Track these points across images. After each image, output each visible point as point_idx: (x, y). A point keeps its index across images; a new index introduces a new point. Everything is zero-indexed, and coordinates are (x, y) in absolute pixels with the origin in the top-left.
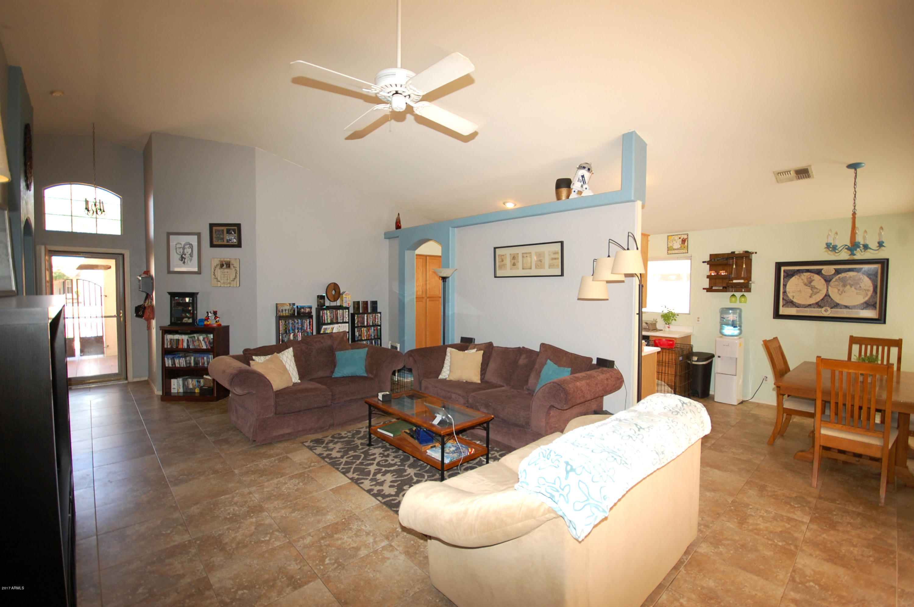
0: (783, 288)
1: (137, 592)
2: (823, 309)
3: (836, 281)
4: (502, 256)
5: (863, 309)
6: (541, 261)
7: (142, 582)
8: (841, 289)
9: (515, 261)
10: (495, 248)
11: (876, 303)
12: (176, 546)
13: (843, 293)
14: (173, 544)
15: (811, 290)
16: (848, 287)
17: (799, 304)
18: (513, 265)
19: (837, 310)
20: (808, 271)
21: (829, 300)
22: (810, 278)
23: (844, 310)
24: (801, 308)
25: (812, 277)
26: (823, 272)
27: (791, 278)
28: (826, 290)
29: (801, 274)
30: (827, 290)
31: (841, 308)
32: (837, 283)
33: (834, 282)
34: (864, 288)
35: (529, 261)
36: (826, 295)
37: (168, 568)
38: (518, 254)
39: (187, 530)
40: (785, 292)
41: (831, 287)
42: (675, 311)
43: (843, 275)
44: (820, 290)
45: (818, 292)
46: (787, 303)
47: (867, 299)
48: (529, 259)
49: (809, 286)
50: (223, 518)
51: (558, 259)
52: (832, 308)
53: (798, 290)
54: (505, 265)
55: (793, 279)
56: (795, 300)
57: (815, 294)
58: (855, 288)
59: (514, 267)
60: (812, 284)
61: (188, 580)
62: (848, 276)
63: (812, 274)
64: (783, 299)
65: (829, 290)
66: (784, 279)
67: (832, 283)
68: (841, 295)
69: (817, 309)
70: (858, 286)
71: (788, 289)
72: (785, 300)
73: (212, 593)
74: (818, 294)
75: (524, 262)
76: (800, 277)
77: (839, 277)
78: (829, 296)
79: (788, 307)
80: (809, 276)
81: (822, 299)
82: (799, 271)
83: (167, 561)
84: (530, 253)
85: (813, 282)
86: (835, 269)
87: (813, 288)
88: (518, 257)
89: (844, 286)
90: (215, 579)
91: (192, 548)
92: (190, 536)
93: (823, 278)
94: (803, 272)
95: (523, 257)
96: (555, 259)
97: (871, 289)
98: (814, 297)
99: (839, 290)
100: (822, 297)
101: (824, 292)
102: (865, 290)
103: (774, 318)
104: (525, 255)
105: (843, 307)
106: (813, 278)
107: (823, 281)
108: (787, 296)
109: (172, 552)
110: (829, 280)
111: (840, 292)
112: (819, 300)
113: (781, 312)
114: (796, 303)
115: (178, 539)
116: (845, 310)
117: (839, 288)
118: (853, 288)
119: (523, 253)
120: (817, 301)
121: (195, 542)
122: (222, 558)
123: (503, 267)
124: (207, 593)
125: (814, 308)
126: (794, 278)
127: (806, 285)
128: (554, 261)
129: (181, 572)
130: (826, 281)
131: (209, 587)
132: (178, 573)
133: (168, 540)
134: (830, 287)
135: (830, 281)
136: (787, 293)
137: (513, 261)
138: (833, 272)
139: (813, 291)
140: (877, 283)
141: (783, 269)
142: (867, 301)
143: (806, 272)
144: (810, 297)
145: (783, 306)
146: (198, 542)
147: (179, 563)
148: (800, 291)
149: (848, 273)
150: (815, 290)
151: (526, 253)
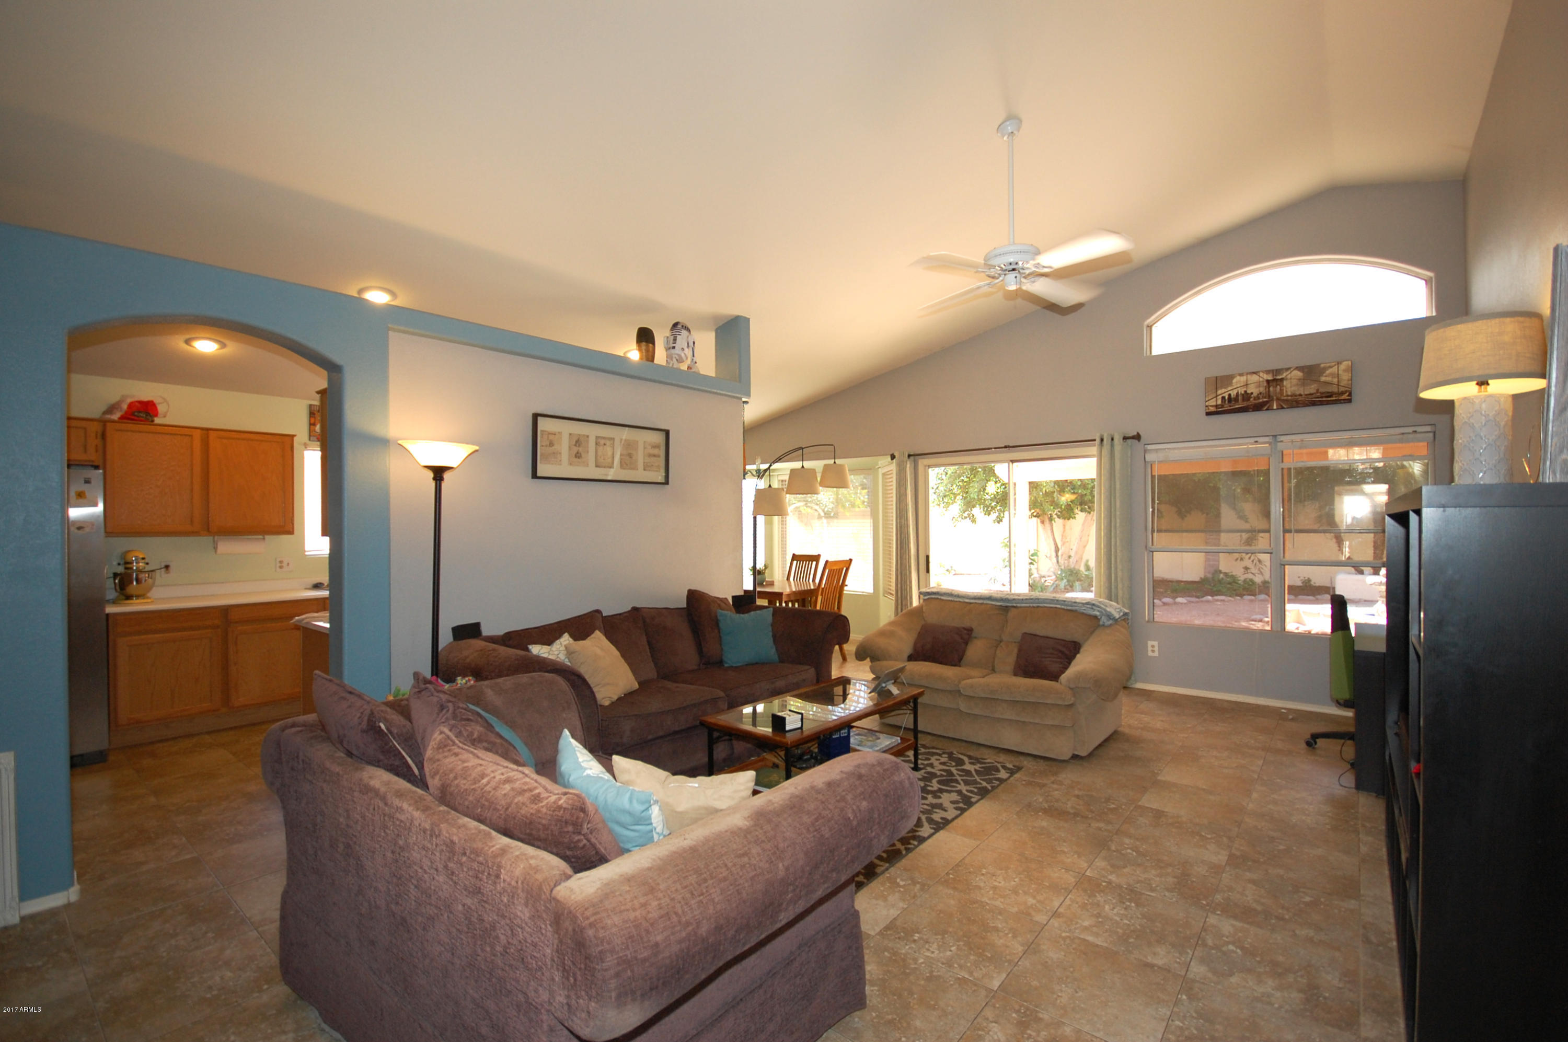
1: (1312, 899)
4: (549, 434)
6: (630, 456)
7: (1302, 906)
9: (580, 449)
10: (536, 417)
12: (1235, 917)
14: (1238, 924)
18: (576, 456)
35: (610, 453)
37: (1263, 900)
38: (588, 436)
39: (1204, 929)
48: (609, 450)
50: (1140, 909)
51: (659, 456)
54: (556, 454)
59: (577, 460)
61: (1248, 875)
73: (1234, 851)
75: (600, 453)
83: (1259, 908)
84: (613, 439)
88: (588, 441)
90: (1221, 857)
91: (1217, 901)
92: (1206, 917)
95: (597, 444)
96: (654, 456)
104: (602, 442)
109: (1246, 914)
115: (1227, 926)
119: (597, 438)
121: (1208, 904)
122: (1196, 868)
123: (554, 456)
124: (1238, 853)
128: (653, 459)
129: (1250, 886)
131: (1231, 856)
132: (1254, 888)
133: (1240, 934)
137: (575, 449)
146: (1204, 902)
147: (1247, 896)
151: (604, 438)
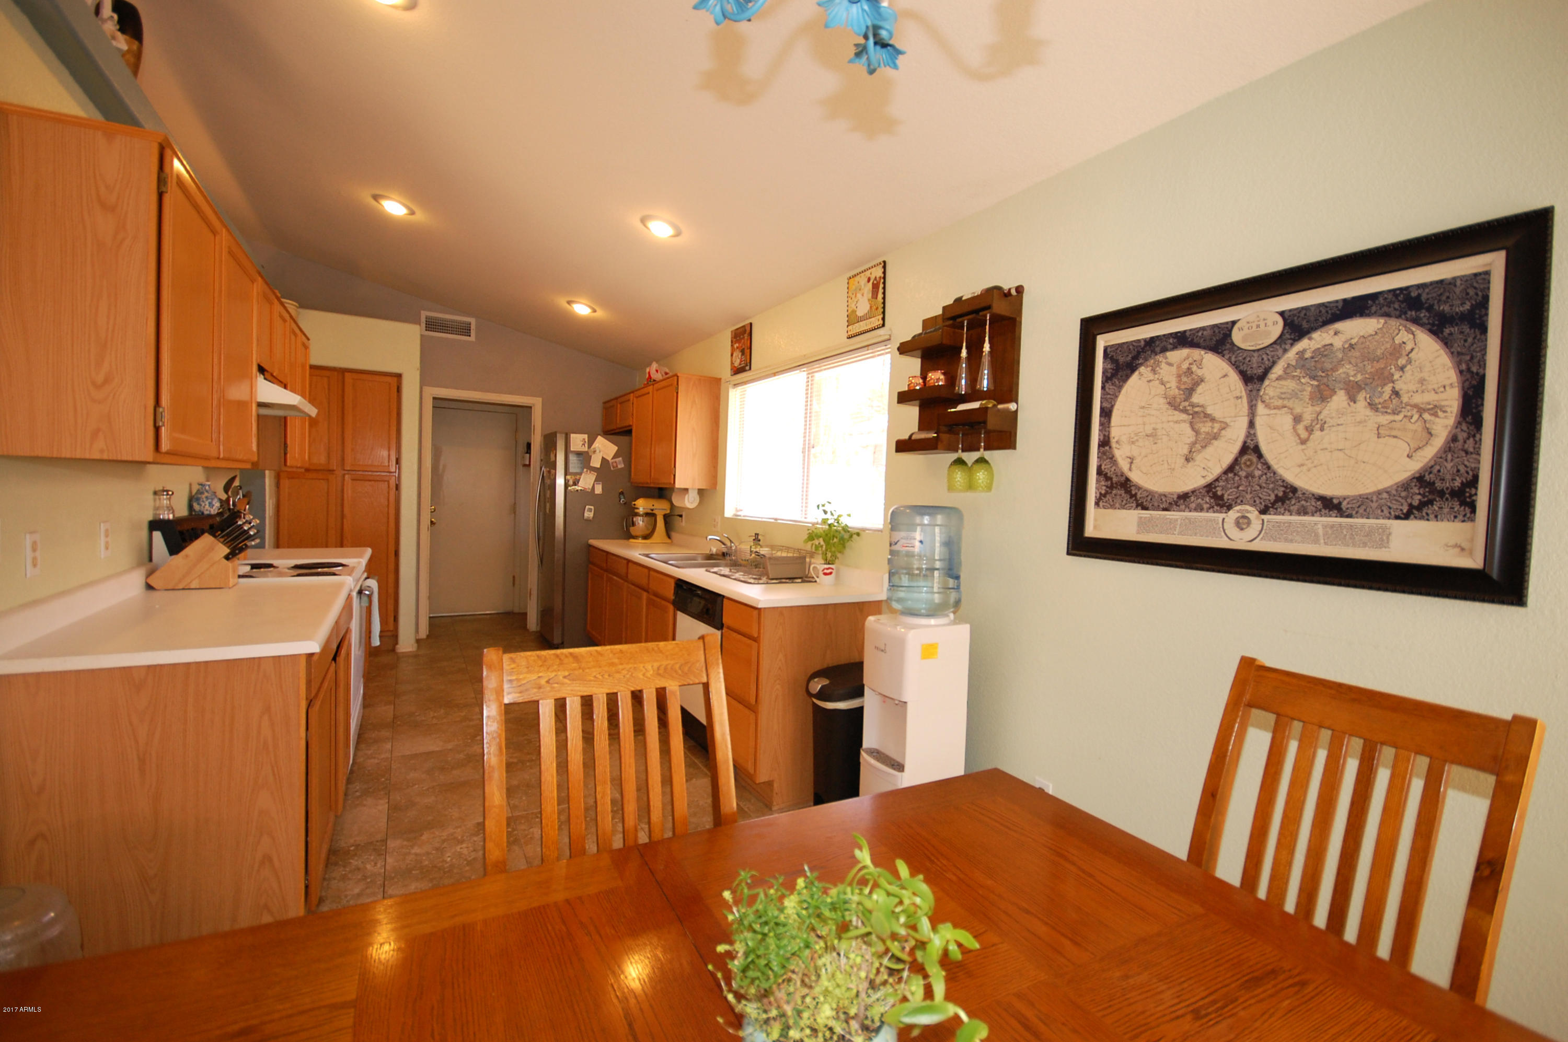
0: (1101, 424)
2: (1233, 514)
3: (1286, 375)
5: (1406, 516)
8: (1308, 414)
11: (1474, 482)
13: (1317, 434)
15: (1192, 425)
16: (1340, 399)
17: (1150, 494)
19: (1287, 518)
20: (1183, 340)
21: (1257, 473)
22: (1189, 371)
23: (1316, 519)
24: (1157, 508)
25: (1194, 368)
26: (1237, 337)
27: (1128, 377)
28: (1244, 422)
29: (1160, 358)
30: (1251, 424)
31: (1303, 512)
32: (1290, 385)
33: (1279, 378)
34: (1418, 399)
36: (1244, 450)
40: (1105, 443)
41: (1268, 406)
42: (853, 523)
43: (1319, 339)
44: (1225, 426)
45: (1216, 437)
46: (1111, 487)
47: (1428, 453)
49: (1185, 411)
52: (1264, 511)
53: (1149, 429)
55: (1135, 382)
56: (1136, 477)
57: (1204, 447)
58: (1372, 406)
60: (1195, 399)
62: (1338, 342)
63: (1196, 353)
64: (1100, 472)
65: (1259, 421)
66: (1103, 388)
67: (1270, 388)
68: (1303, 442)
69: (1211, 515)
70: (1388, 389)
71: (1116, 432)
72: (1107, 478)
74: (1215, 443)
76: (1154, 371)
77: (1301, 353)
78: (1257, 450)
79: (1113, 507)
80: (1185, 366)
81: (1231, 469)
82: (1153, 346)
85: (1200, 389)
86: (1282, 314)
87: (1197, 415)
89: (1322, 395)
93: (1235, 366)
94: (1164, 350)
97: (1452, 400)
98: (1199, 458)
99: (1297, 419)
100: (1228, 460)
101: (1236, 436)
102: (1421, 410)
103: (1068, 553)
105: (1311, 505)
106: (1200, 372)
107: (1234, 378)
108: (1112, 459)
110: (1260, 371)
111: (1301, 428)
112: (1217, 470)
113: (1090, 531)
114: (1139, 488)
116: (1323, 522)
117: (1298, 410)
118: (1361, 404)
120: (1210, 478)
125: (1200, 509)
126: (1135, 377)
127: (1173, 404)
130: (1247, 378)
134: (1261, 409)
135: (1262, 378)
136: (1114, 445)
138: (1276, 329)
139: (1197, 432)
140: (1483, 364)
141: (1102, 342)
142: (1429, 469)
143: (1175, 347)
144: (1188, 460)
145: (1097, 504)
148: (1153, 435)
149: (1339, 326)
150: (1205, 428)
